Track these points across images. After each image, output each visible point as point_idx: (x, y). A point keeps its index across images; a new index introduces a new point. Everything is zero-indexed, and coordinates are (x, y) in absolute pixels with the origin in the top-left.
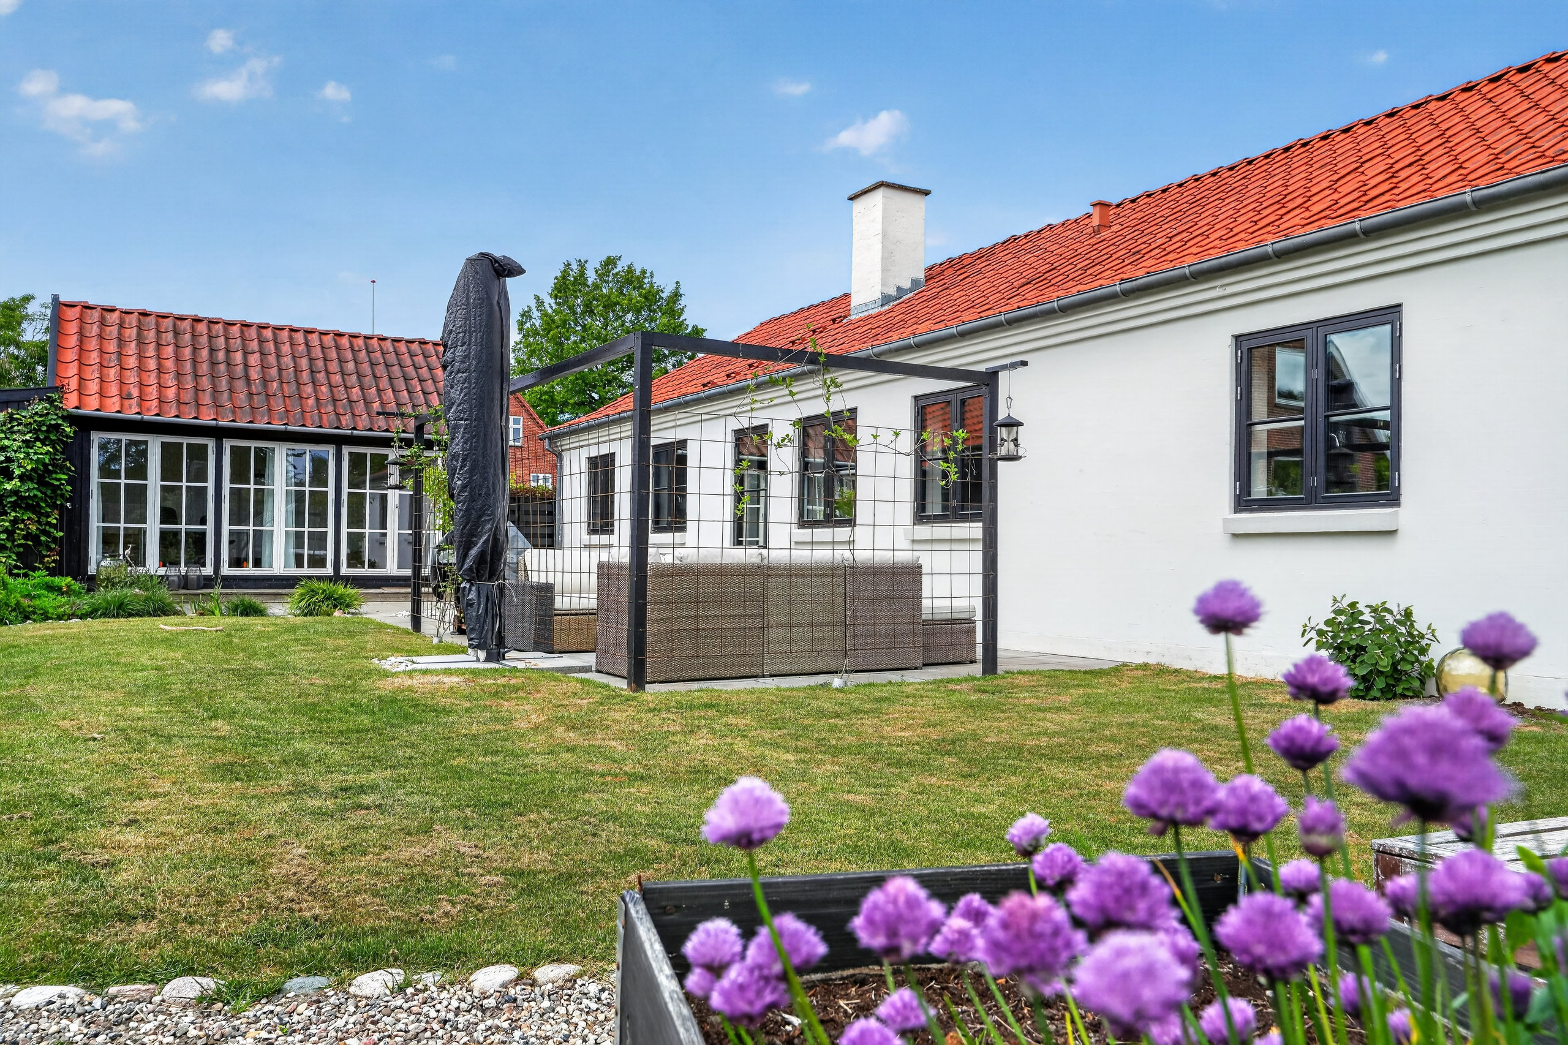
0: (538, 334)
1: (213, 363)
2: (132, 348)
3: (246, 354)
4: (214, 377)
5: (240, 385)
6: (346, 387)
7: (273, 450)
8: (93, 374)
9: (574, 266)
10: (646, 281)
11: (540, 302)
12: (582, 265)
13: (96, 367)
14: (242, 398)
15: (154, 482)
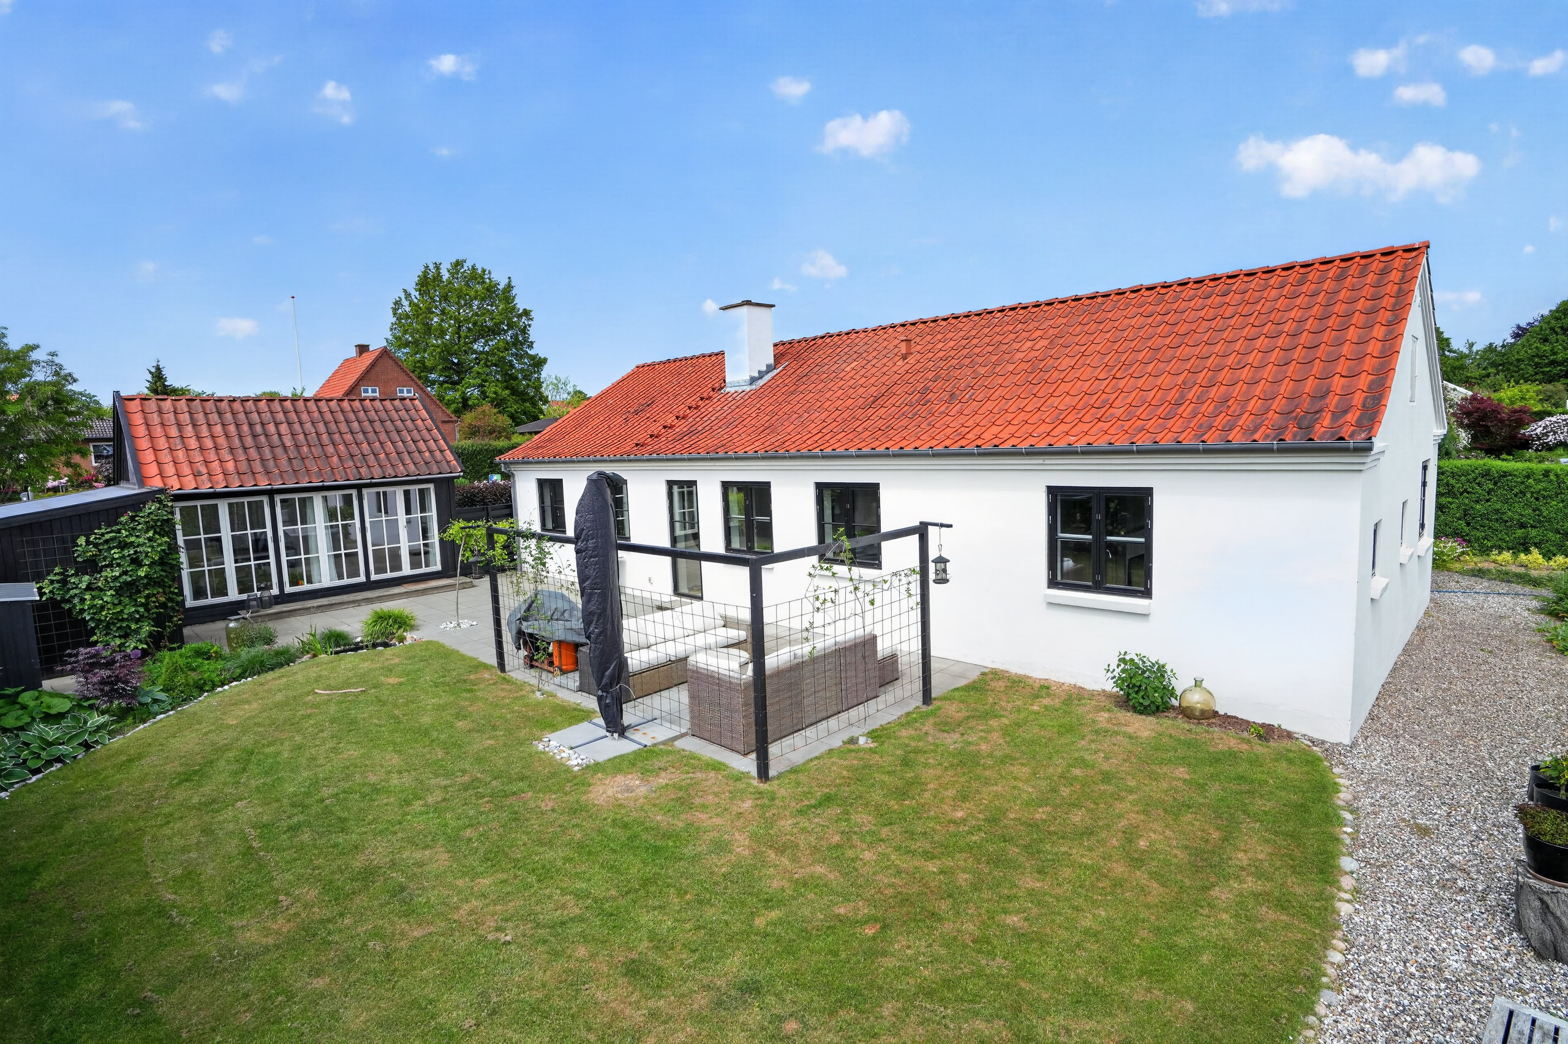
0: (410, 318)
1: (255, 436)
2: (189, 430)
3: (277, 424)
4: (259, 448)
5: (279, 451)
6: (357, 444)
7: (311, 498)
8: (165, 457)
9: (431, 267)
10: (486, 276)
11: (408, 295)
12: (437, 267)
13: (166, 451)
14: (284, 463)
15: (226, 534)
